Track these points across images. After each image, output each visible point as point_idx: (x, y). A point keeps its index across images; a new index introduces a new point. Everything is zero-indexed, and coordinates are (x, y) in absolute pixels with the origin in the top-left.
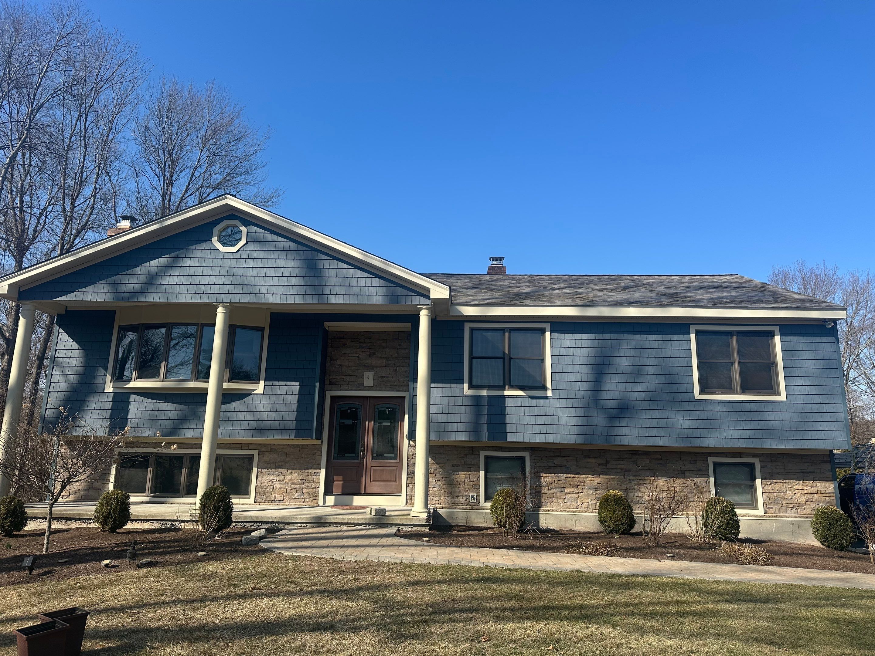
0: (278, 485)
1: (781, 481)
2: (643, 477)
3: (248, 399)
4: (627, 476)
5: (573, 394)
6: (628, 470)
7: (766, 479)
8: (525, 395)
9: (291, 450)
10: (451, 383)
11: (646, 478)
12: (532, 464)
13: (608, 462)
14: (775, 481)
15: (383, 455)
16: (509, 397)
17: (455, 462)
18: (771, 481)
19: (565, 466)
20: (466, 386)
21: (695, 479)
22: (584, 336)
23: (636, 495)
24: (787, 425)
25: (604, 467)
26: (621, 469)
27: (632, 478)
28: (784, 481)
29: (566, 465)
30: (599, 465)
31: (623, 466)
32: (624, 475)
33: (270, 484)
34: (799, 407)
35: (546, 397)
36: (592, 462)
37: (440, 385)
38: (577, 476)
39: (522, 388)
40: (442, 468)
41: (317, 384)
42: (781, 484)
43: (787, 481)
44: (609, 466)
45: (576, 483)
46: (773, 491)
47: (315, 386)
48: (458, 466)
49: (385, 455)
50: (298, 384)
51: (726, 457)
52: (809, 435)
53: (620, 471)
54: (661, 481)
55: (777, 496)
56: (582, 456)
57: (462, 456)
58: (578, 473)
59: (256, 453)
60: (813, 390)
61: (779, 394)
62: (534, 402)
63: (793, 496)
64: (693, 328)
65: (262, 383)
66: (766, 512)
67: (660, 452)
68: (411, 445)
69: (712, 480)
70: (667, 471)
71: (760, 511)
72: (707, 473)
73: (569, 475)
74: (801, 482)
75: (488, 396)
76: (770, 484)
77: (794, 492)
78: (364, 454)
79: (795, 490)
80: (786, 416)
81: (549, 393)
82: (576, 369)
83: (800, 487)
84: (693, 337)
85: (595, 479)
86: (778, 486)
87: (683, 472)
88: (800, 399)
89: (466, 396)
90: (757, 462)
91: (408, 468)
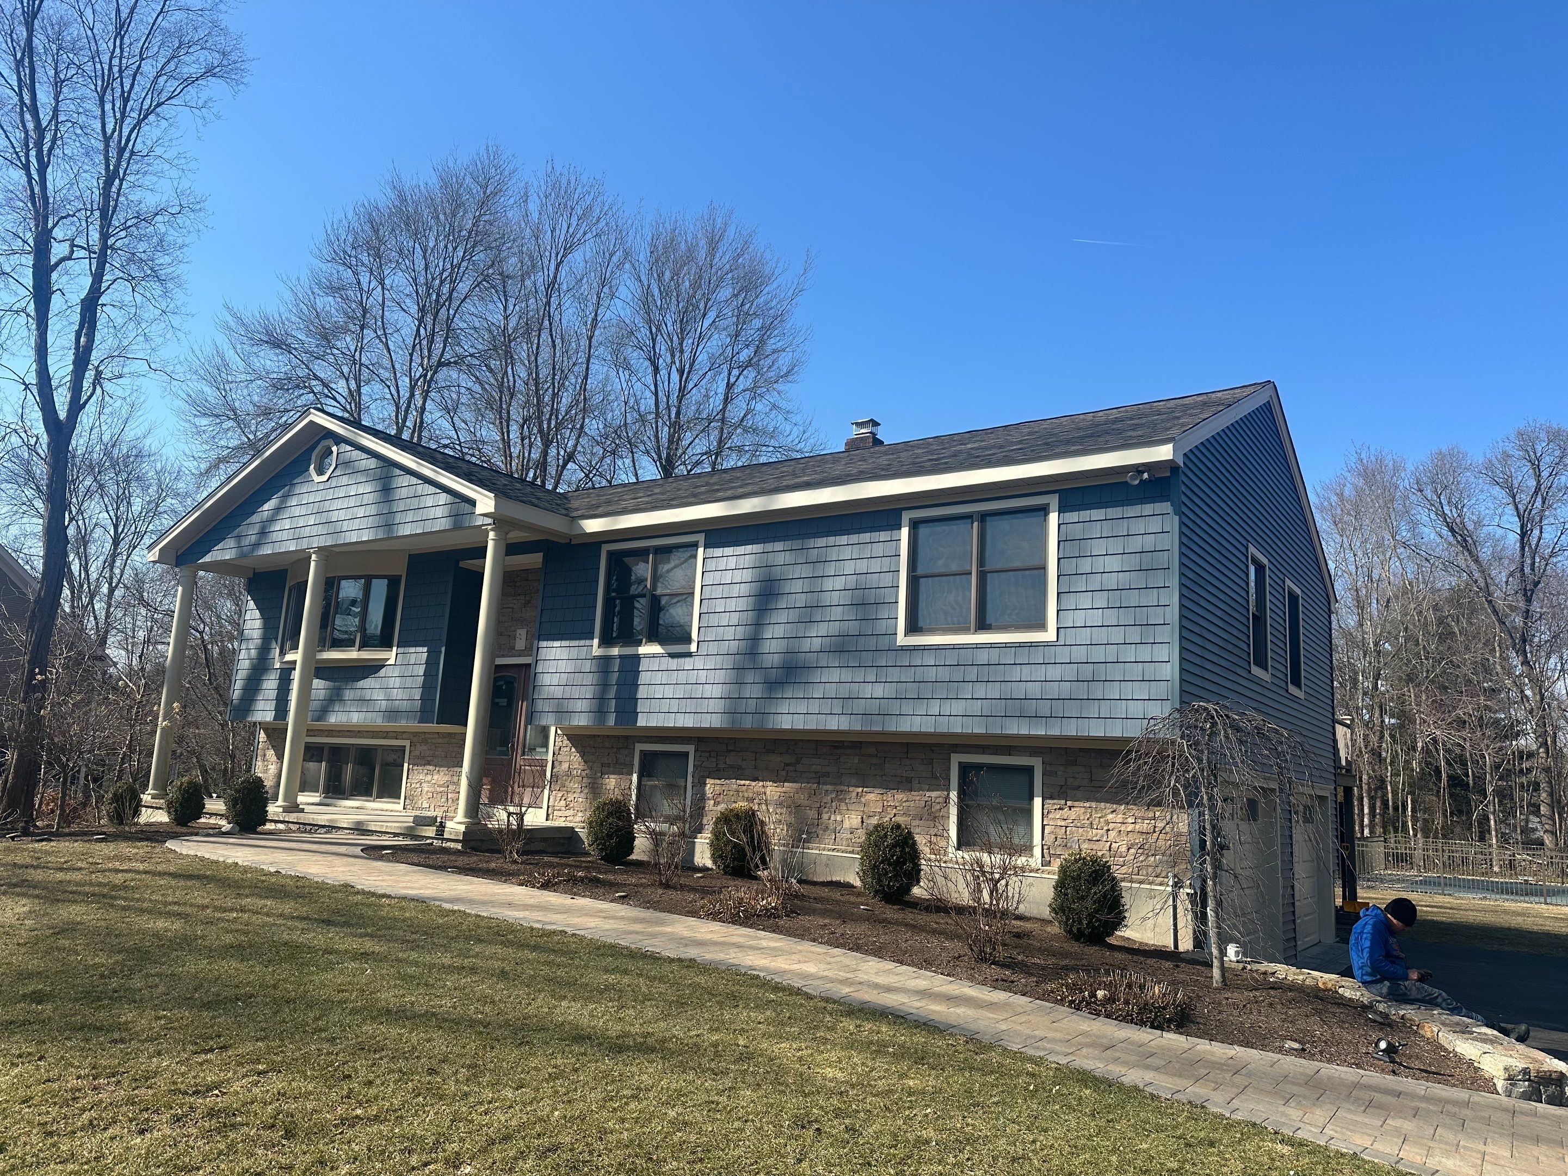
0: (426, 787)
1: (1081, 804)
2: (846, 788)
3: (382, 672)
4: (824, 784)
5: (724, 648)
6: (827, 775)
7: (1051, 798)
8: (663, 652)
9: (440, 740)
10: (580, 639)
11: (851, 789)
12: (697, 763)
13: (798, 761)
14: (1069, 803)
16: (647, 656)
17: (603, 760)
18: (1063, 802)
19: (739, 768)
20: (596, 642)
21: (928, 794)
22: (749, 548)
23: (833, 818)
25: (792, 768)
26: (816, 773)
27: (829, 787)
28: (1087, 805)
29: (741, 766)
30: (786, 765)
31: (818, 768)
32: (819, 783)
33: (418, 785)
34: (1079, 654)
35: (690, 655)
36: (776, 760)
37: (566, 643)
38: (754, 784)
39: (661, 641)
40: (591, 769)
41: (443, 649)
42: (1083, 810)
43: (1094, 804)
44: (800, 767)
45: (751, 795)
46: (1063, 823)
47: (441, 652)
48: (609, 765)
50: (425, 649)
51: (984, 753)
53: (815, 776)
54: (872, 795)
55: (1072, 833)
56: (765, 751)
57: (614, 750)
58: (755, 779)
59: (407, 743)
60: (1111, 617)
61: (1045, 628)
62: (673, 664)
63: (1102, 836)
64: (906, 517)
65: (395, 649)
66: (1045, 863)
69: (954, 795)
70: (884, 778)
71: (1035, 860)
72: (947, 783)
73: (743, 782)
74: (1123, 807)
75: (620, 656)
76: (1060, 809)
77: (1105, 828)
78: (513, 745)
79: (1108, 823)
81: (693, 647)
82: (732, 604)
83: (1120, 818)
84: (905, 532)
85: (778, 789)
86: (1073, 814)
87: (909, 780)
88: (1084, 636)
89: (595, 658)
90: (1036, 763)
91: (552, 768)
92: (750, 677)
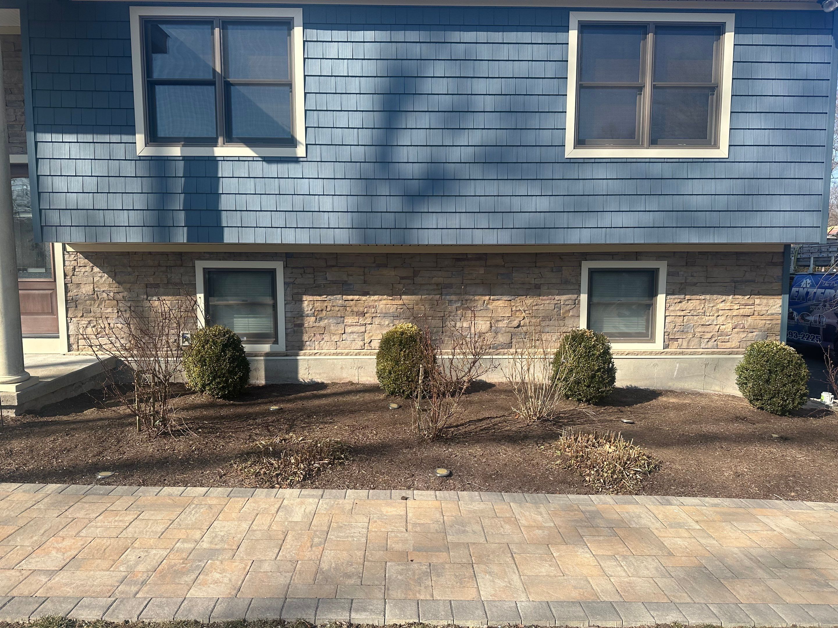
1: (698, 297)
2: (471, 297)
4: (447, 295)
5: (345, 153)
6: (449, 286)
7: (673, 294)
8: (254, 155)
10: (110, 133)
11: (477, 298)
12: (288, 280)
13: (416, 274)
14: (688, 297)
15: (26, 270)
16: (225, 159)
17: (151, 280)
18: (682, 296)
19: (345, 283)
20: (140, 138)
21: (557, 298)
23: (459, 325)
24: (721, 203)
25: (409, 281)
26: (437, 285)
27: (453, 298)
28: (703, 297)
29: (346, 281)
30: (402, 278)
31: (441, 280)
32: (441, 294)
34: (748, 170)
35: (296, 160)
36: (390, 274)
37: (89, 138)
38: (364, 298)
39: (249, 142)
40: (130, 290)
42: (698, 301)
43: (708, 297)
44: (418, 280)
45: (361, 309)
46: (682, 313)
48: (157, 286)
49: (31, 270)
51: (613, 259)
52: (757, 220)
53: (435, 287)
54: (500, 302)
55: (688, 320)
56: (374, 265)
57: (164, 269)
58: (365, 294)
60: (777, 138)
61: (716, 145)
62: (273, 169)
63: (713, 321)
64: (575, 19)
66: (666, 347)
67: (503, 255)
68: (68, 252)
69: (584, 298)
70: (512, 286)
71: (658, 345)
72: (577, 287)
73: (350, 297)
74: (731, 297)
75: (185, 159)
76: (680, 302)
77: (716, 315)
79: (718, 310)
80: (722, 187)
81: (301, 152)
83: (727, 305)
84: (573, 36)
85: (394, 302)
86: (691, 305)
87: (538, 287)
88: (752, 154)
89: (141, 159)
90: (663, 267)
91: (66, 292)
92: (384, 189)
